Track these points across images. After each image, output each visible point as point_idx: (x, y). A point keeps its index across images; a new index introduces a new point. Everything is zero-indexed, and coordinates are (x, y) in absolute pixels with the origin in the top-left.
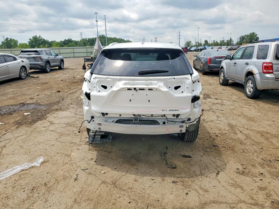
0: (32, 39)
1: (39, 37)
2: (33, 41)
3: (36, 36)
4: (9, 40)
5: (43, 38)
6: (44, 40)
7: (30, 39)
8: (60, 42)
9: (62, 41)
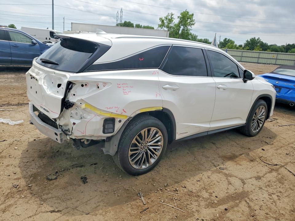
0: (249, 40)
1: (258, 40)
2: (250, 43)
3: (255, 38)
4: (227, 40)
5: (261, 41)
6: (263, 42)
7: (247, 41)
8: (282, 46)
9: (283, 46)
